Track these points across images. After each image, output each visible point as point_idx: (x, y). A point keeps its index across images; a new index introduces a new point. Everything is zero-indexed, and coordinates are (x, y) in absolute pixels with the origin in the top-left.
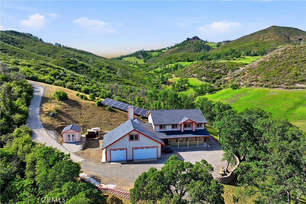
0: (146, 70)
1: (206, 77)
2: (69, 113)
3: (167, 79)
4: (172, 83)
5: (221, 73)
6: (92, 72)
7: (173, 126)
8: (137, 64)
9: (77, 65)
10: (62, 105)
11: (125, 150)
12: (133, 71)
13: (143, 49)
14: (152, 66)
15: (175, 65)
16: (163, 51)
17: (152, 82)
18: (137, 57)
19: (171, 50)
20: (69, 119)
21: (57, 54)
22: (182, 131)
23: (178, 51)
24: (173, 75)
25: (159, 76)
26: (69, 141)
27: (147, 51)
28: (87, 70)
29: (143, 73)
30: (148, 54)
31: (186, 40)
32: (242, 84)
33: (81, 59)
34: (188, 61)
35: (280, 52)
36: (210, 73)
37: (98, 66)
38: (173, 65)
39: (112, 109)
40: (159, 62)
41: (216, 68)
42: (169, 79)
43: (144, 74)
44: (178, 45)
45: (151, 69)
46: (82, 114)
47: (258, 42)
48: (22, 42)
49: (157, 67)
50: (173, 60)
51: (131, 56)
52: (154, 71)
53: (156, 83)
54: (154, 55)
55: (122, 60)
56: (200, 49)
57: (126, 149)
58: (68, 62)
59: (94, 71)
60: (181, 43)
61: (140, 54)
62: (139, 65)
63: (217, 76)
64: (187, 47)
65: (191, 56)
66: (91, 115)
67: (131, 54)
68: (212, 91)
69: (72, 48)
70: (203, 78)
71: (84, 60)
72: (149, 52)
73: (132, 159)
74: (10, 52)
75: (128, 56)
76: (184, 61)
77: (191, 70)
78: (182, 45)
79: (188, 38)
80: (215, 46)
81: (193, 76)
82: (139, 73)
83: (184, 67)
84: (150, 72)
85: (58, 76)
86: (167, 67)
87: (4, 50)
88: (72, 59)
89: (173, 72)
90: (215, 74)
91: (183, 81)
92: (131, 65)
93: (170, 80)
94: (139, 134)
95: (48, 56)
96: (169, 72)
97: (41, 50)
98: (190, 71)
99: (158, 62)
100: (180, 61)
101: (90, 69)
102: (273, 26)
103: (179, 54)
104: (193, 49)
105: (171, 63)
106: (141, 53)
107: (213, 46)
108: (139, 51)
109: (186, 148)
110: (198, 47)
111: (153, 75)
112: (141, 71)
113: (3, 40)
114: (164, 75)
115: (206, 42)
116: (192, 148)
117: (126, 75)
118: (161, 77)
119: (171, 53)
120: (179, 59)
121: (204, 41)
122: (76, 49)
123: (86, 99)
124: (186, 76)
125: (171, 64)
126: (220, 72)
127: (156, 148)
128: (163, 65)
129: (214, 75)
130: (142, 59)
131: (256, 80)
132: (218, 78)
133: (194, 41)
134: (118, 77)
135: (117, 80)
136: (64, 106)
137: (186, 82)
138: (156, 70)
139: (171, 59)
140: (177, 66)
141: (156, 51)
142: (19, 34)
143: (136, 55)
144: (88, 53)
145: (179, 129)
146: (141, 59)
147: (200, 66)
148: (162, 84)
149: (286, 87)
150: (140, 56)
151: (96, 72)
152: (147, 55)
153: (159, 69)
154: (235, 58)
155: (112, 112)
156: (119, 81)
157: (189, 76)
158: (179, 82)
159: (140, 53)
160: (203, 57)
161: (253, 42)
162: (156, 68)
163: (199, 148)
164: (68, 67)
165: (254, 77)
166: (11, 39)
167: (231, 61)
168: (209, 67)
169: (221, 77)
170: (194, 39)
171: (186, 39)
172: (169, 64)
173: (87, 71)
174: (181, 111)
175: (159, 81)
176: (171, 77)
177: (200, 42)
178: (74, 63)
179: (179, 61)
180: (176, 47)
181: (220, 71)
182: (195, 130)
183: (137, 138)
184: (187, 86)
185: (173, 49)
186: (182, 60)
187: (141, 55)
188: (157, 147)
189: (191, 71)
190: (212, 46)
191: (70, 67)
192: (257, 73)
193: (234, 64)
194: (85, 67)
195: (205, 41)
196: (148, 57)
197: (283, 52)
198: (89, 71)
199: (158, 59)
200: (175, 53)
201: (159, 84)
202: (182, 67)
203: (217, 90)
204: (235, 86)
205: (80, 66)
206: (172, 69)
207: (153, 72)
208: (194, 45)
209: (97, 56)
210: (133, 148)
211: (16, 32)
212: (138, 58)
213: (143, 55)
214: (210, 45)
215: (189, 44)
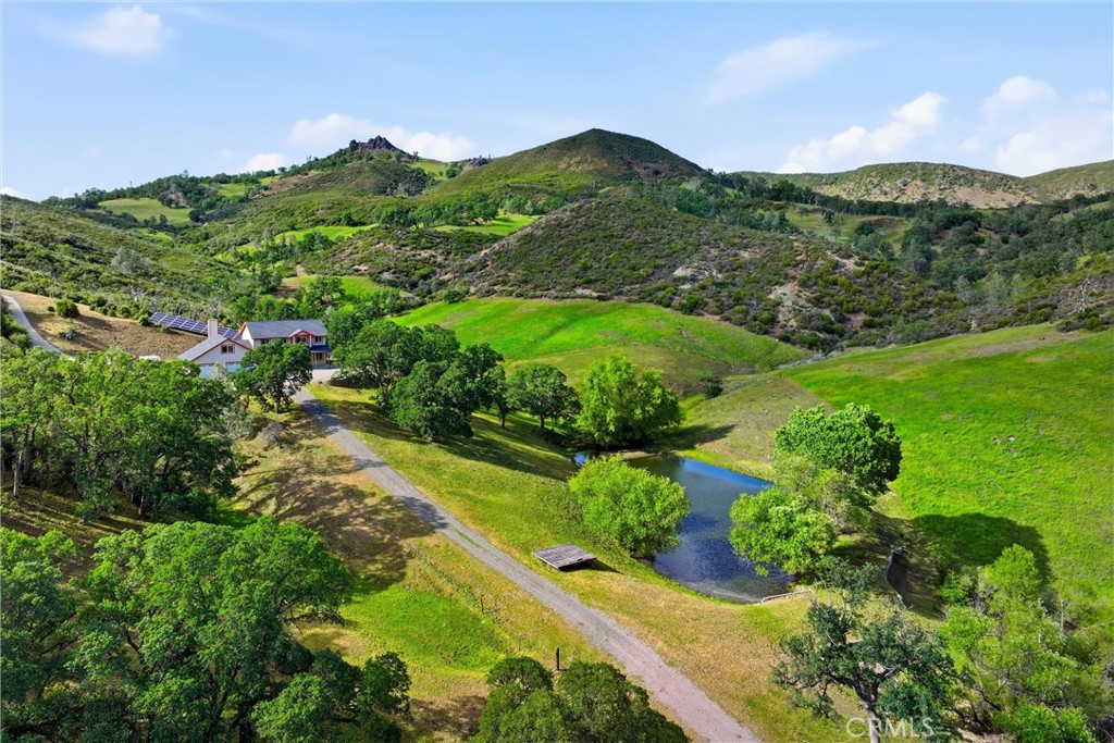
0: (204, 250)
1: (394, 273)
3: (279, 279)
4: (294, 290)
5: (435, 262)
8: (164, 227)
12: (158, 255)
13: (186, 171)
14: (228, 237)
15: (305, 236)
16: (266, 181)
17: (231, 288)
18: (161, 200)
19: (294, 179)
20: (100, 345)
23: (318, 184)
24: (299, 269)
25: (254, 270)
27: (202, 180)
28: (11, 252)
29: (196, 262)
30: (204, 188)
31: (348, 146)
32: (473, 290)
34: (348, 224)
35: (568, 213)
36: (406, 261)
38: (300, 236)
39: (172, 329)
40: (249, 224)
41: (422, 249)
42: (284, 280)
43: (200, 264)
44: (314, 164)
45: (224, 248)
47: (554, 173)
49: (245, 242)
50: (300, 219)
51: (135, 193)
52: (236, 255)
53: (244, 292)
54: (229, 195)
55: (101, 211)
56: (395, 181)
59: (40, 256)
60: (328, 158)
61: (172, 189)
62: (173, 230)
63: (422, 272)
64: (351, 174)
65: (360, 208)
66: (134, 340)
67: (135, 187)
68: (399, 310)
70: (386, 276)
72: (210, 182)
75: (125, 196)
76: (337, 222)
77: (352, 254)
78: (334, 164)
79: (354, 142)
80: (441, 174)
81: (357, 270)
82: (182, 260)
83: (333, 243)
84: (219, 257)
86: (278, 240)
89: (299, 260)
90: (419, 265)
91: (326, 284)
92: (144, 231)
93: (286, 281)
94: (234, 345)
96: (287, 258)
98: (348, 256)
99: (245, 223)
100: (323, 221)
102: (594, 131)
103: (319, 200)
104: (370, 181)
105: (293, 229)
106: (179, 185)
107: (436, 173)
108: (169, 179)
110: (388, 177)
111: (232, 268)
112: (187, 255)
114: (270, 268)
115: (415, 158)
118: (258, 272)
119: (293, 192)
120: (320, 214)
121: (409, 156)
123: (114, 315)
124: (337, 270)
125: (294, 232)
126: (433, 259)
128: (265, 234)
129: (416, 269)
130: (184, 207)
131: (503, 282)
132: (425, 277)
133: (374, 153)
134: (121, 275)
135: (120, 282)
137: (336, 287)
138: (241, 250)
139: (292, 215)
140: (312, 238)
141: (237, 180)
143: (158, 190)
146: (178, 208)
147: (378, 243)
148: (262, 293)
149: (556, 294)
150: (173, 197)
151: (44, 258)
152: (201, 192)
153: (251, 248)
154: (480, 220)
155: (173, 334)
156: (126, 284)
157: (344, 271)
158: (315, 287)
159: (173, 186)
160: (393, 213)
161: (542, 171)
162: (240, 245)
165: (502, 272)
167: (466, 229)
168: (403, 246)
169: (434, 273)
170: (374, 147)
171: (346, 145)
172: (286, 231)
174: (292, 322)
175: (255, 287)
176: (291, 272)
177: (394, 159)
179: (318, 222)
180: (310, 169)
181: (434, 256)
182: (313, 346)
183: (231, 349)
184: (339, 299)
185: (299, 176)
186: (331, 218)
187: (180, 194)
189: (354, 256)
190: (434, 174)
192: (510, 264)
193: (472, 239)
195: (412, 154)
196: (209, 200)
197: (574, 214)
199: (245, 210)
200: (309, 191)
201: (253, 295)
202: (326, 242)
203: (413, 307)
204: (455, 296)
206: (296, 249)
207: (230, 258)
208: (374, 169)
210: (227, 363)
212: (168, 203)
213: (185, 193)
214: (427, 169)
215: (355, 164)
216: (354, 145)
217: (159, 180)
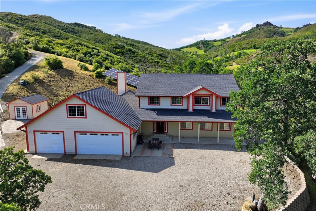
0: (204, 59)
2: (52, 84)
6: (139, 57)
7: (174, 100)
8: (196, 54)
9: (124, 50)
10: (49, 74)
11: (61, 134)
13: (205, 39)
14: (212, 55)
15: (238, 53)
16: (227, 40)
18: (197, 47)
19: (236, 38)
20: (47, 91)
21: (110, 42)
22: (191, 110)
23: (244, 39)
24: (234, 63)
26: (18, 117)
27: (209, 41)
30: (209, 43)
33: (133, 46)
34: (254, 49)
37: (150, 53)
38: (236, 53)
39: (114, 81)
42: (227, 67)
44: (245, 33)
45: (210, 59)
46: (71, 86)
48: (81, 32)
49: (217, 56)
50: (236, 48)
51: (191, 46)
52: (213, 60)
54: (216, 45)
55: (182, 51)
56: (272, 35)
57: (63, 132)
58: (115, 47)
60: (248, 31)
62: (198, 55)
64: (256, 34)
65: (259, 43)
66: (80, 88)
67: (191, 44)
69: (130, 38)
71: (137, 47)
72: (211, 42)
73: (73, 151)
74: (63, 38)
75: (188, 47)
76: (250, 48)
77: (256, 56)
78: (250, 32)
79: (258, 24)
80: (291, 32)
83: (248, 54)
85: (89, 55)
86: (228, 55)
87: (58, 36)
88: (120, 44)
89: (235, 60)
92: (190, 55)
94: (85, 105)
95: (101, 44)
96: (230, 61)
97: (96, 38)
98: (254, 57)
99: (219, 51)
100: (245, 48)
101: (137, 55)
103: (244, 43)
104: (263, 35)
105: (234, 51)
108: (200, 41)
109: (194, 143)
110: (270, 34)
113: (64, 30)
114: (224, 63)
115: (281, 28)
116: (206, 143)
117: (179, 63)
119: (236, 42)
120: (244, 46)
121: (278, 27)
122: (134, 40)
123: (86, 69)
124: (249, 63)
127: (121, 135)
128: (224, 53)
130: (203, 49)
133: (265, 28)
135: (165, 66)
136: (51, 75)
138: (215, 59)
139: (234, 47)
140: (241, 53)
141: (219, 41)
142: (82, 26)
143: (197, 45)
144: (146, 43)
145: (184, 107)
146: (201, 49)
150: (200, 46)
151: (143, 57)
152: (208, 45)
153: (219, 58)
155: (111, 85)
156: (166, 67)
158: (239, 69)
159: (201, 43)
162: (215, 57)
163: (221, 145)
164: (115, 52)
166: (71, 29)
170: (265, 25)
171: (255, 26)
172: (231, 52)
173: (134, 56)
176: (231, 64)
177: (272, 28)
178: (122, 48)
179: (243, 49)
180: (242, 35)
182: (216, 110)
183: (81, 112)
185: (238, 37)
186: (248, 47)
187: (202, 45)
188: (122, 133)
190: (288, 32)
191: (116, 52)
194: (133, 52)
195: (279, 26)
196: (210, 46)
198: (135, 56)
199: (221, 48)
200: (241, 41)
202: (245, 54)
205: (127, 52)
206: (234, 57)
207: (211, 61)
208: (265, 32)
209: (154, 46)
210: (75, 132)
211: (80, 24)
212: (199, 48)
213: (204, 45)
214: (285, 30)
215: (258, 31)
216: (258, 26)
217: (197, 42)
